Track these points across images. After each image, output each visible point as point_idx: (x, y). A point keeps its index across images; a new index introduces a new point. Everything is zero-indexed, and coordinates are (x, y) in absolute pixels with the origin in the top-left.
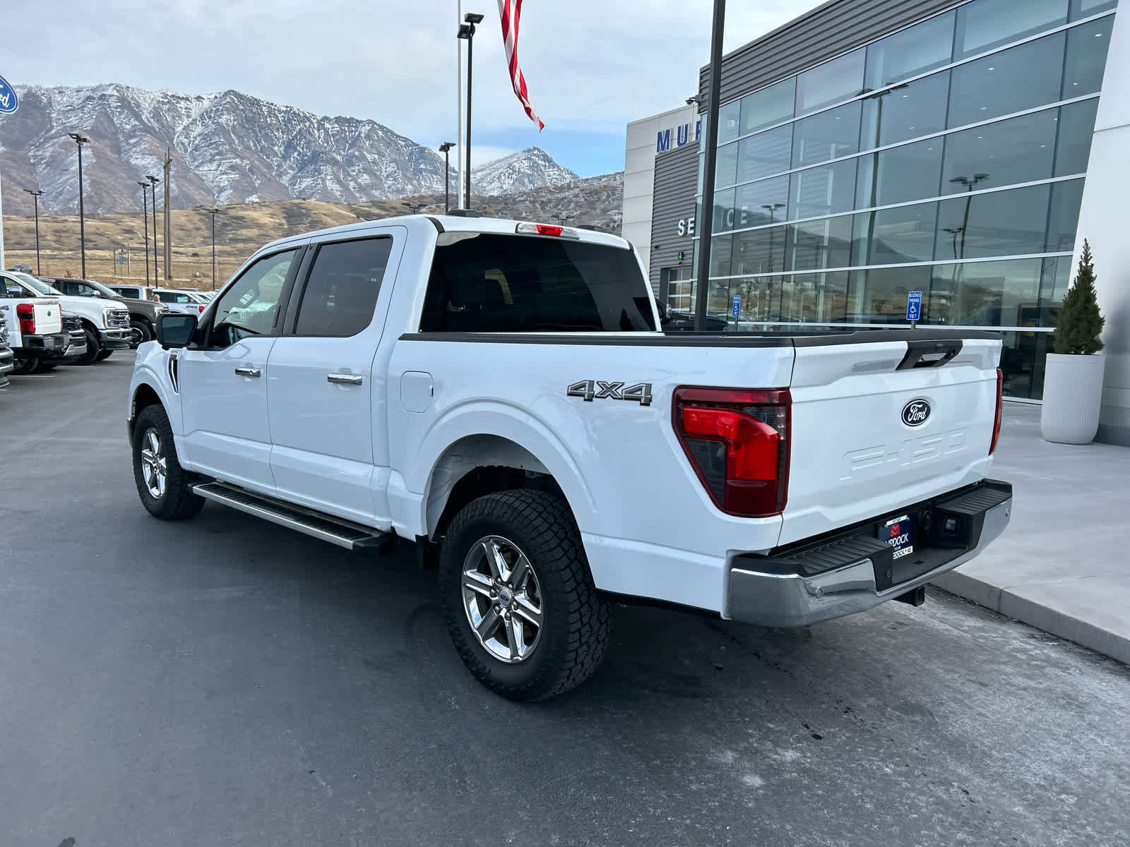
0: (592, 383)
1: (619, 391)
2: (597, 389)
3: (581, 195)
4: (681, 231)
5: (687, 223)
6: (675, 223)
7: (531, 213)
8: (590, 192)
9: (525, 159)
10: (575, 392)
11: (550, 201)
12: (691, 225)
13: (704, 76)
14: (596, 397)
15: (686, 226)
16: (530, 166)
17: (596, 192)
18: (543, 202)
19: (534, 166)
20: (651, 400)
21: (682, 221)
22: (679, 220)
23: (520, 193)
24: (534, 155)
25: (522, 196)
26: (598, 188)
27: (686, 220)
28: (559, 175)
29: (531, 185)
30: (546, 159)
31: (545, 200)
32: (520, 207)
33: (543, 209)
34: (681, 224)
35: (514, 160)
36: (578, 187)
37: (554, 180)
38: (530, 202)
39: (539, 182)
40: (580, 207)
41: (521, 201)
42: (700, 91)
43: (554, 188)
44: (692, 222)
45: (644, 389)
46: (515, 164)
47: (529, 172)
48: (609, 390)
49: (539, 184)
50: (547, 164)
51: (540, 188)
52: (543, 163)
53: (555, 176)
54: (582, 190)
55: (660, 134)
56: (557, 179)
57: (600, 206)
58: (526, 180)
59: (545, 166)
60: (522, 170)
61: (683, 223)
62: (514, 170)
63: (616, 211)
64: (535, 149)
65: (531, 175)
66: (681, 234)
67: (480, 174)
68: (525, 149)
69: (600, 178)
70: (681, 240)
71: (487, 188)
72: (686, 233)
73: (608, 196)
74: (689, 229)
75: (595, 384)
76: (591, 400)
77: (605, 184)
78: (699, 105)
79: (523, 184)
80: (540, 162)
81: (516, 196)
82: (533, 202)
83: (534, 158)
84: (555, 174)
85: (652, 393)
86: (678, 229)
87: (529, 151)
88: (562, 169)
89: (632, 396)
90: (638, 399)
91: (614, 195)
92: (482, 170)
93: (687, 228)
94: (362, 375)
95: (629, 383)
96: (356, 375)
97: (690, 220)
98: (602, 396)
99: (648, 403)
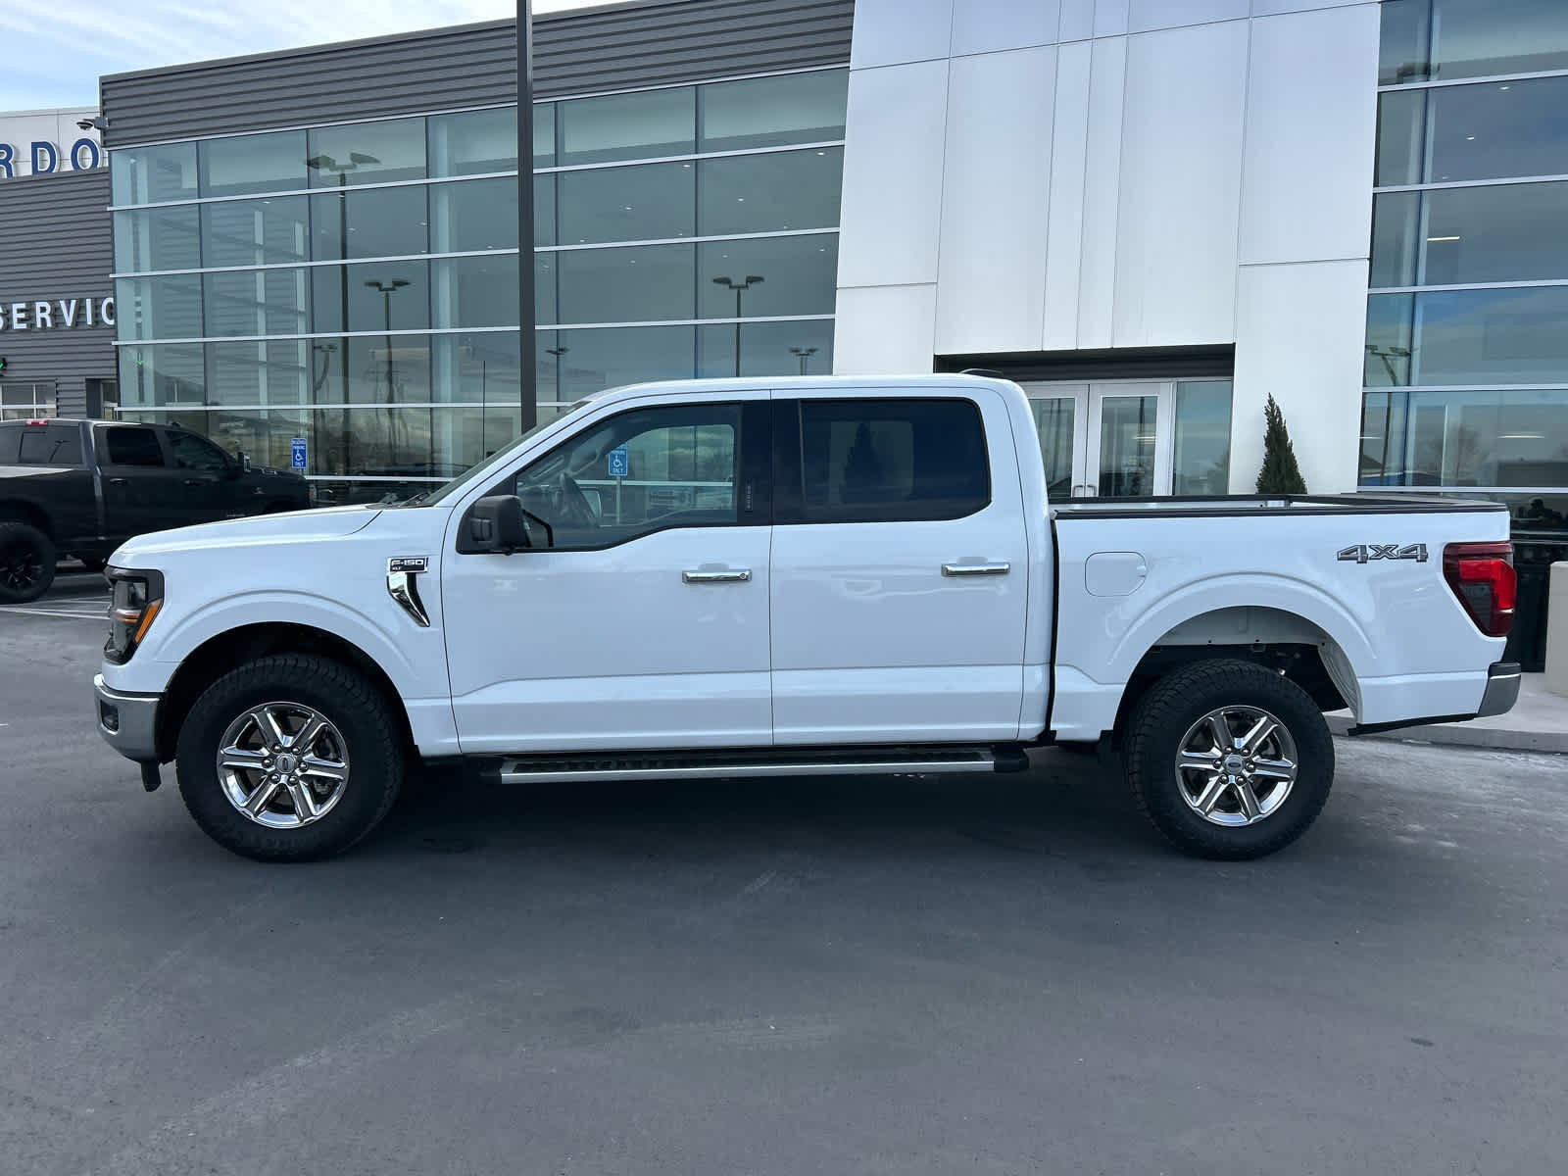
0: (1363, 548)
1: (1395, 552)
2: (1370, 552)
5: (9, 311)
10: (1346, 555)
12: (16, 316)
13: (109, 90)
14: (1370, 559)
15: (8, 315)
20: (1427, 557)
27: (9, 305)
42: (104, 113)
44: (20, 311)
45: (1419, 549)
48: (1383, 552)
72: (8, 326)
74: (15, 321)
75: (1368, 549)
78: (104, 133)
85: (1426, 551)
89: (1408, 554)
90: (1414, 557)
93: (9, 320)
94: (1008, 563)
95: (1403, 545)
96: (1004, 564)
97: (15, 307)
98: (1377, 557)
99: (1424, 560)
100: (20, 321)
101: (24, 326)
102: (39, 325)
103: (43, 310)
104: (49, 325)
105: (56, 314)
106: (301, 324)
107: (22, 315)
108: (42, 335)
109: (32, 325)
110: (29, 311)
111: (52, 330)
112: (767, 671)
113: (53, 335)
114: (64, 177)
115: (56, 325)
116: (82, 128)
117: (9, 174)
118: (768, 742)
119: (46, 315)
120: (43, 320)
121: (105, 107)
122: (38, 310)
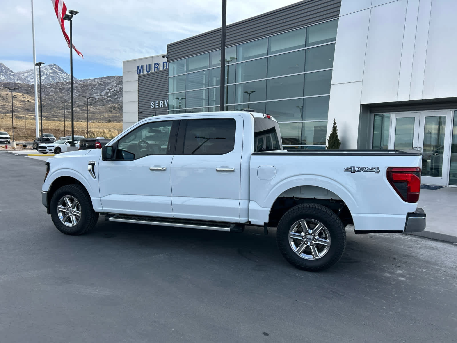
0: (354, 167)
1: (366, 169)
2: (357, 169)
3: (79, 87)
4: (152, 106)
5: (155, 103)
6: (150, 103)
7: (54, 93)
8: (83, 86)
9: (49, 69)
10: (347, 170)
11: (64, 88)
12: (156, 104)
13: (169, 47)
14: (356, 171)
15: (154, 104)
16: (52, 72)
17: (86, 86)
18: (60, 88)
19: (54, 72)
20: (379, 172)
21: (153, 102)
22: (151, 102)
23: (48, 84)
24: (54, 67)
25: (49, 85)
26: (87, 84)
27: (154, 102)
28: (67, 77)
29: (53, 81)
30: (60, 70)
31: (61, 88)
32: (49, 90)
33: (60, 92)
34: (152, 104)
35: (44, 69)
36: (77, 83)
37: (65, 79)
38: (54, 88)
39: (58, 80)
40: (79, 92)
41: (49, 88)
42: (168, 53)
43: (65, 83)
44: (157, 103)
45: (376, 169)
46: (44, 71)
47: (52, 75)
48: (362, 169)
49: (57, 80)
50: (61, 72)
51: (58, 83)
52: (59, 71)
53: (65, 78)
54: (79, 85)
55: (138, 67)
56: (66, 79)
57: (88, 92)
58: (51, 79)
59: (60, 73)
60: (49, 74)
61: (153, 103)
62: (44, 74)
63: (96, 94)
64: (55, 65)
65: (53, 76)
66: (153, 108)
67: (26, 74)
68: (50, 64)
69: (87, 80)
70: (152, 110)
71: (30, 81)
72: (155, 107)
73: (92, 88)
74: (156, 106)
76: (355, 173)
77: (90, 83)
78: (168, 59)
79: (49, 80)
80: (57, 71)
81: (46, 85)
82: (55, 89)
83: (54, 69)
84: (65, 77)
85: (379, 169)
86: (151, 106)
87: (51, 65)
88: (69, 75)
89: (371, 170)
90: (375, 171)
91: (95, 87)
92: (27, 72)
93: (155, 105)
94: (234, 168)
95: (370, 167)
96: (232, 168)
97: (156, 102)
98: (359, 171)
99: (378, 172)
100: (157, 106)
101: (157, 107)
102: (160, 107)
103: (161, 103)
104: (162, 106)
105: (164, 104)
106: (214, 103)
107: (157, 104)
108: (161, 109)
109: (159, 107)
110: (159, 103)
111: (163, 108)
112: (171, 196)
113: (164, 109)
114: (161, 71)
115: (164, 106)
116: (163, 58)
117: (158, 70)
118: (172, 217)
119: (162, 104)
120: (161, 105)
121: (168, 52)
122: (160, 103)
